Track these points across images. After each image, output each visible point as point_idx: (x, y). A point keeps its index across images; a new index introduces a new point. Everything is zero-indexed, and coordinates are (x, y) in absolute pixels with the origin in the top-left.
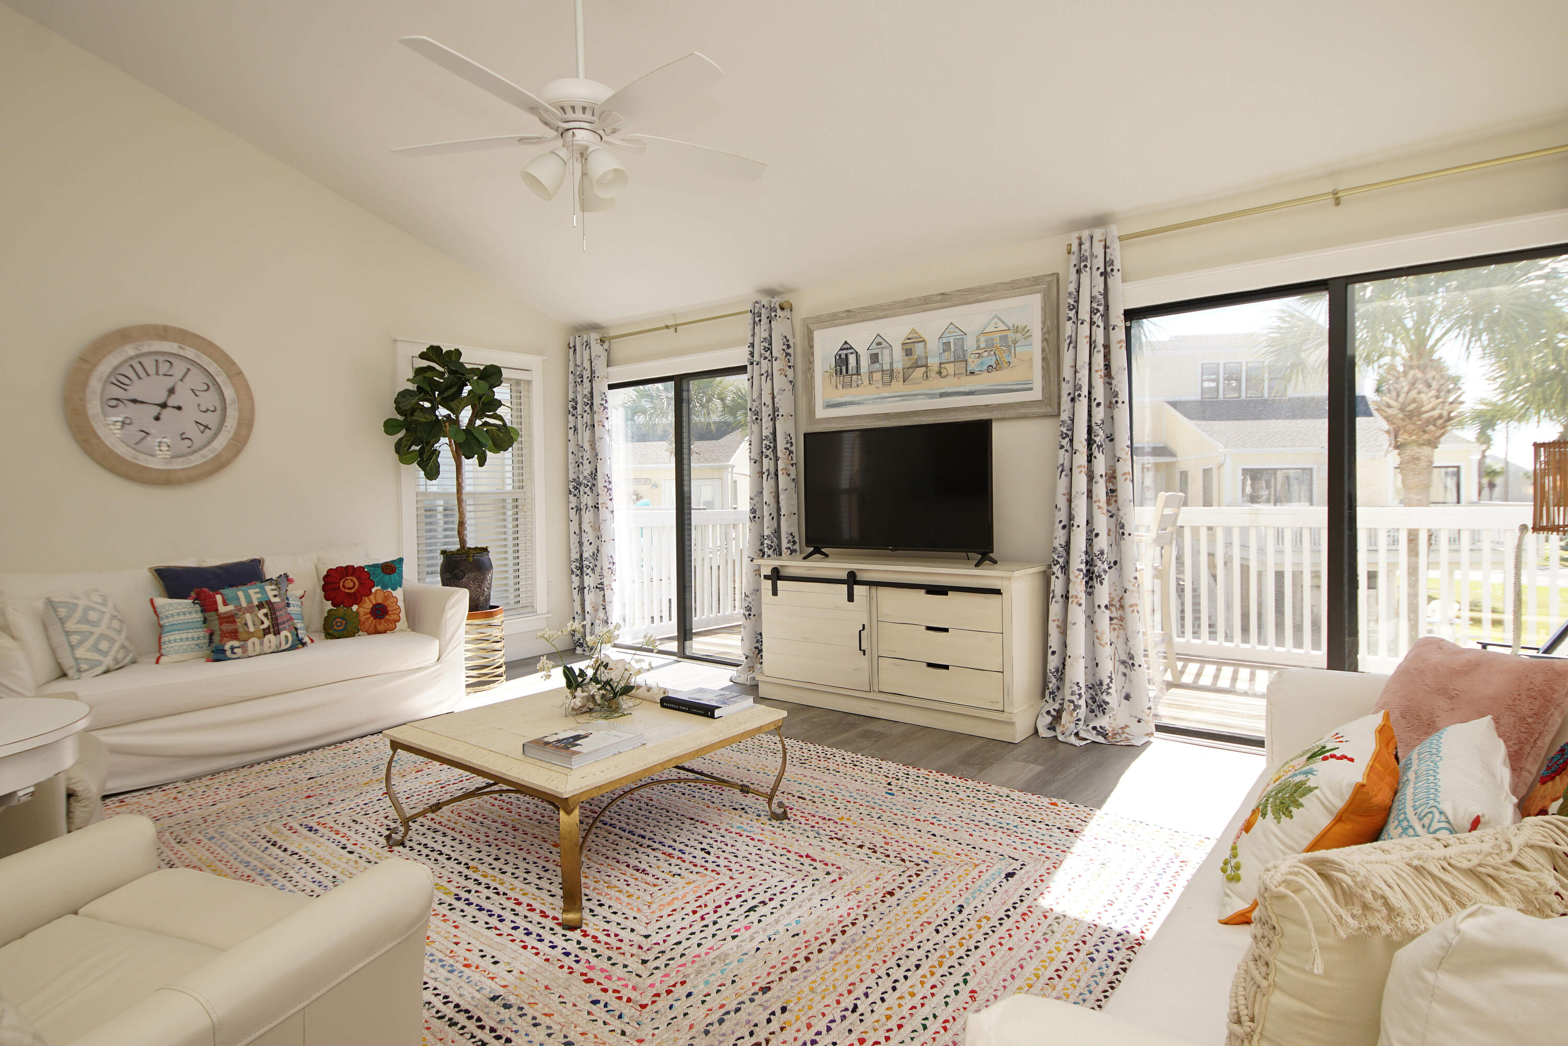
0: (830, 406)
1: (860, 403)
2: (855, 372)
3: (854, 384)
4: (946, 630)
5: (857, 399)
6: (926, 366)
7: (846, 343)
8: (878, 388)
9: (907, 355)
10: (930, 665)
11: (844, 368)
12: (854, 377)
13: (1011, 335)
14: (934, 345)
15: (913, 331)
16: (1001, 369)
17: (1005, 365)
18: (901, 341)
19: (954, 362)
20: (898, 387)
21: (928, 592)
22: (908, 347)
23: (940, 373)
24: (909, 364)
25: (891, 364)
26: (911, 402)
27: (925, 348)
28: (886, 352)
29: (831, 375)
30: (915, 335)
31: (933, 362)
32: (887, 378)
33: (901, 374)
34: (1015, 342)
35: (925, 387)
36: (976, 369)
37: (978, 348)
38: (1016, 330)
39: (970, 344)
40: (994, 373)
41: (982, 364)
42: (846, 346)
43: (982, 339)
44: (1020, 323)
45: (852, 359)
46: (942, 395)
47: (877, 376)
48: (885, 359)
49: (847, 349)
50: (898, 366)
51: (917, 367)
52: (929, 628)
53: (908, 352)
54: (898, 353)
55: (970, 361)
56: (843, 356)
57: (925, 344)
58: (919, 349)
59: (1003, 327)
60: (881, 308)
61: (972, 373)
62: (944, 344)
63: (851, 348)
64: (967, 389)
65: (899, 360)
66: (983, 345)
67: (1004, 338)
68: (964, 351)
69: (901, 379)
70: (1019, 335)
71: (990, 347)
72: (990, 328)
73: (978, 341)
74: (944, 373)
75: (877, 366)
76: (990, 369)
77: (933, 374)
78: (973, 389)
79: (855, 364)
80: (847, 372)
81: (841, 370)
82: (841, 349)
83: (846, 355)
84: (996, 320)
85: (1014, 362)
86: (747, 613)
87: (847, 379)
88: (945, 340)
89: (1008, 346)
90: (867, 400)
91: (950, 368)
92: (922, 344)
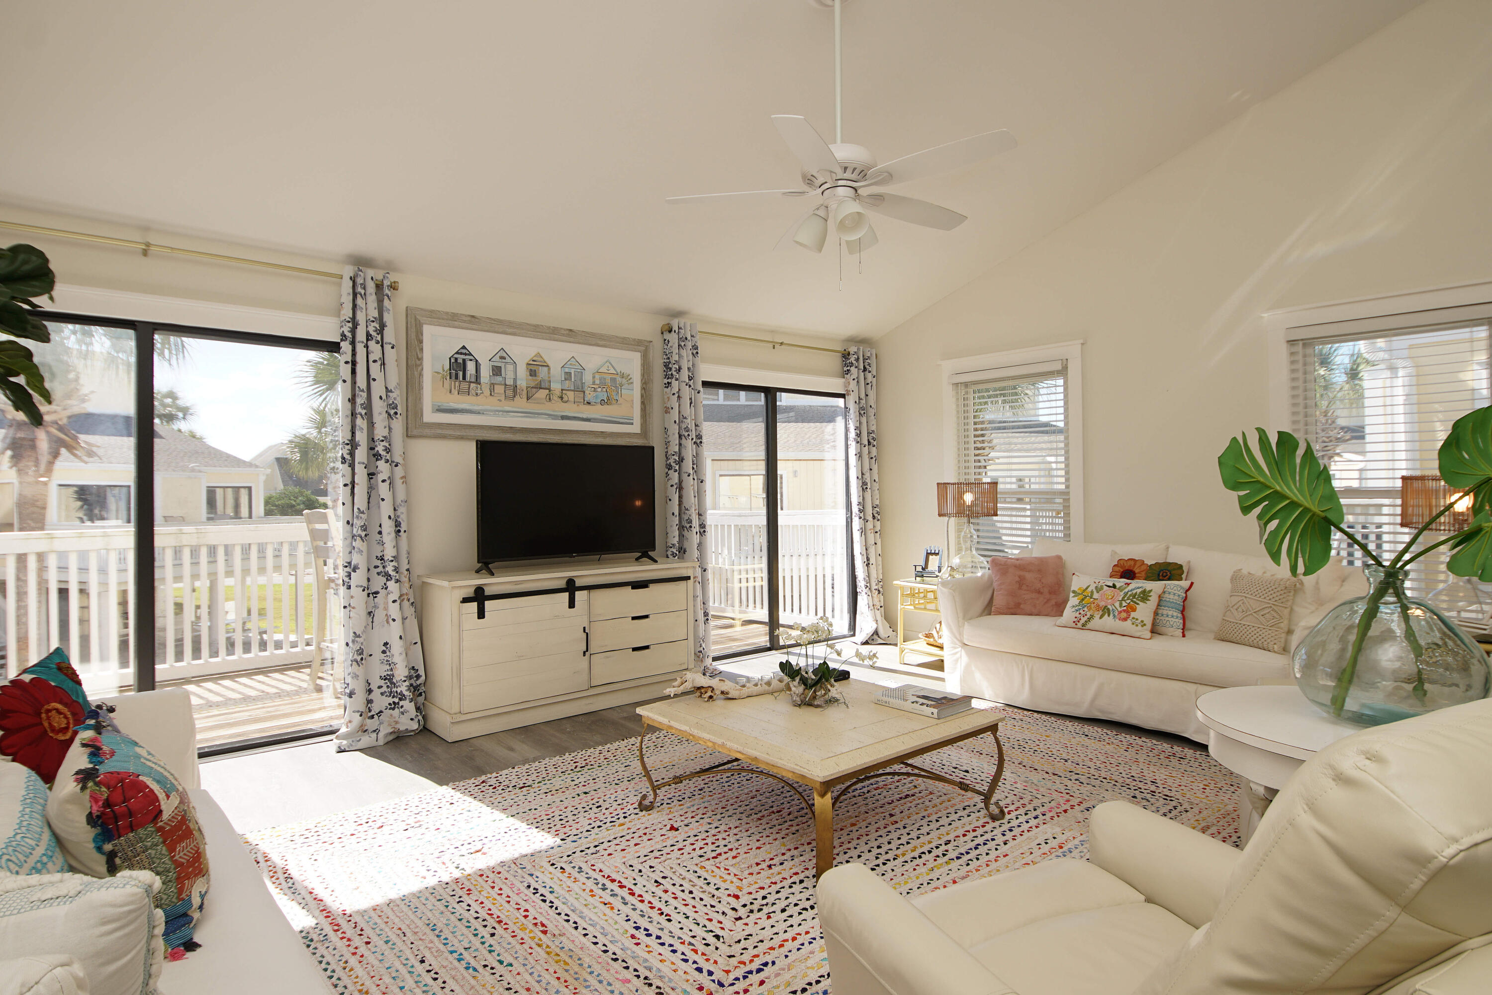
0: (440, 410)
1: (479, 413)
2: (473, 380)
3: (473, 392)
4: (646, 617)
5: (476, 408)
6: (550, 390)
7: (464, 347)
8: (500, 400)
9: (531, 375)
10: (634, 649)
11: (461, 374)
12: (472, 385)
13: (619, 379)
14: (556, 372)
15: (538, 355)
16: (611, 404)
17: (614, 402)
18: (526, 361)
19: (574, 391)
20: (520, 402)
21: (633, 588)
22: (533, 368)
23: (562, 398)
24: (533, 384)
25: (515, 380)
26: (535, 420)
27: (549, 373)
28: (510, 367)
29: (444, 378)
30: (540, 359)
31: (556, 387)
32: (510, 393)
33: (525, 392)
34: (621, 385)
35: (548, 408)
36: (592, 401)
37: (594, 383)
38: (623, 376)
39: (588, 378)
40: (606, 406)
41: (596, 397)
42: (464, 351)
43: (597, 376)
44: (626, 371)
45: (471, 367)
46: (564, 418)
47: (499, 389)
48: (508, 373)
49: (466, 354)
50: (522, 383)
51: (541, 388)
52: (634, 618)
53: (533, 373)
54: (522, 372)
55: (587, 392)
56: (460, 361)
57: (549, 369)
58: (542, 372)
59: (612, 371)
60: (510, 324)
61: (589, 403)
62: (566, 373)
63: (470, 354)
64: (585, 416)
65: (523, 380)
66: (597, 382)
67: (613, 380)
68: (583, 383)
69: (525, 397)
70: (624, 381)
71: (603, 384)
72: (603, 370)
73: (594, 377)
74: (565, 398)
75: (499, 379)
76: (602, 402)
77: (555, 398)
78: (590, 416)
79: (474, 372)
80: (464, 378)
81: (457, 375)
82: (457, 353)
83: (464, 360)
84: (608, 364)
85: (621, 400)
86: (359, 658)
87: (464, 385)
88: (567, 370)
89: (616, 387)
90: (487, 410)
91: (571, 395)
92: (546, 369)
